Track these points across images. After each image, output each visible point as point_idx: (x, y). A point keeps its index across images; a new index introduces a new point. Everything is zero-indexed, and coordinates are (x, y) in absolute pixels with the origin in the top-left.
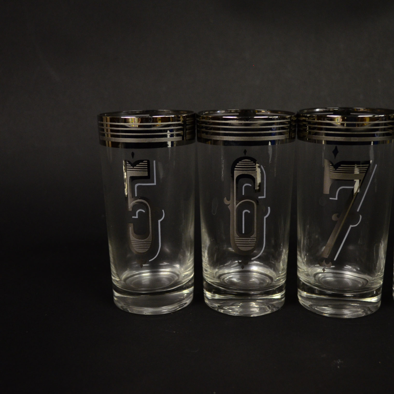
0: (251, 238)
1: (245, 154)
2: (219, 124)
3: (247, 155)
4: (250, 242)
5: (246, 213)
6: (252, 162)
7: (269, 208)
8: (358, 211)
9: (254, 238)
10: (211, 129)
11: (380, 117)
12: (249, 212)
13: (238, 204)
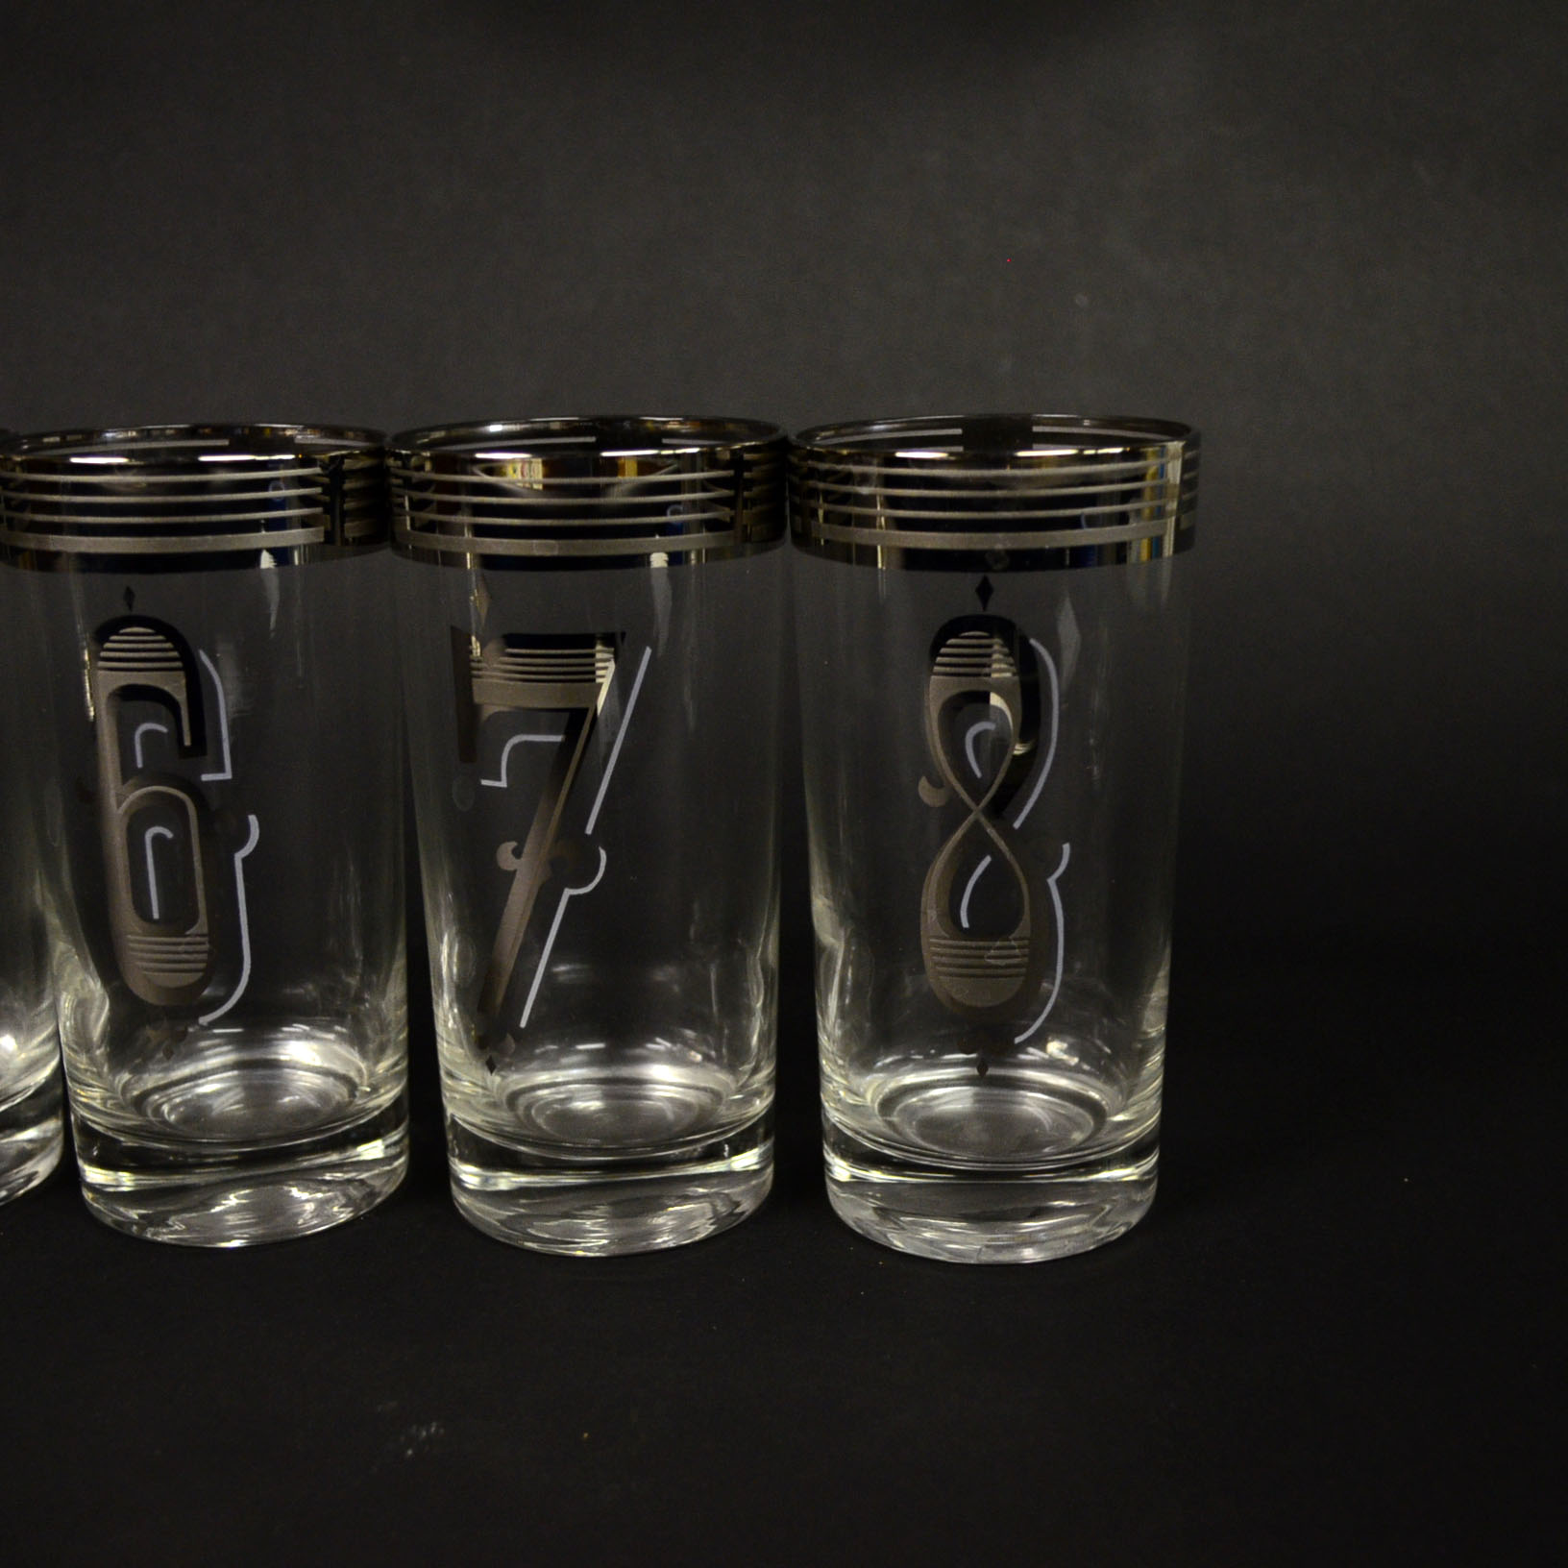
0: (188, 939)
1: (130, 606)
2: (54, 488)
3: (139, 609)
4: (186, 952)
5: (158, 839)
6: (160, 638)
7: (253, 819)
8: (589, 830)
9: (198, 939)
10: (23, 506)
11: (684, 454)
12: (169, 835)
13: (125, 805)
